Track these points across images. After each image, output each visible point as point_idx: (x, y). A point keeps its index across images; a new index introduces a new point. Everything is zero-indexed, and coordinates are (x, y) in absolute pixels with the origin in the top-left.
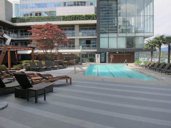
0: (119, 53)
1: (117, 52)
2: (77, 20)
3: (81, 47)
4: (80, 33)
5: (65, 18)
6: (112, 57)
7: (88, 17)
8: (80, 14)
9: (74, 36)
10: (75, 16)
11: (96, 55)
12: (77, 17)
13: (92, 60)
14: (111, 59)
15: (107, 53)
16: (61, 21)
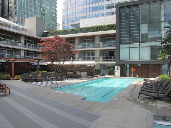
0: (142, 65)
1: (139, 65)
2: (99, 31)
3: (101, 59)
4: (100, 44)
5: (87, 30)
6: (133, 70)
7: (110, 27)
8: (102, 25)
9: (95, 47)
10: (97, 27)
11: (116, 67)
12: (99, 28)
13: (112, 73)
14: (132, 73)
15: (128, 65)
16: (84, 32)
